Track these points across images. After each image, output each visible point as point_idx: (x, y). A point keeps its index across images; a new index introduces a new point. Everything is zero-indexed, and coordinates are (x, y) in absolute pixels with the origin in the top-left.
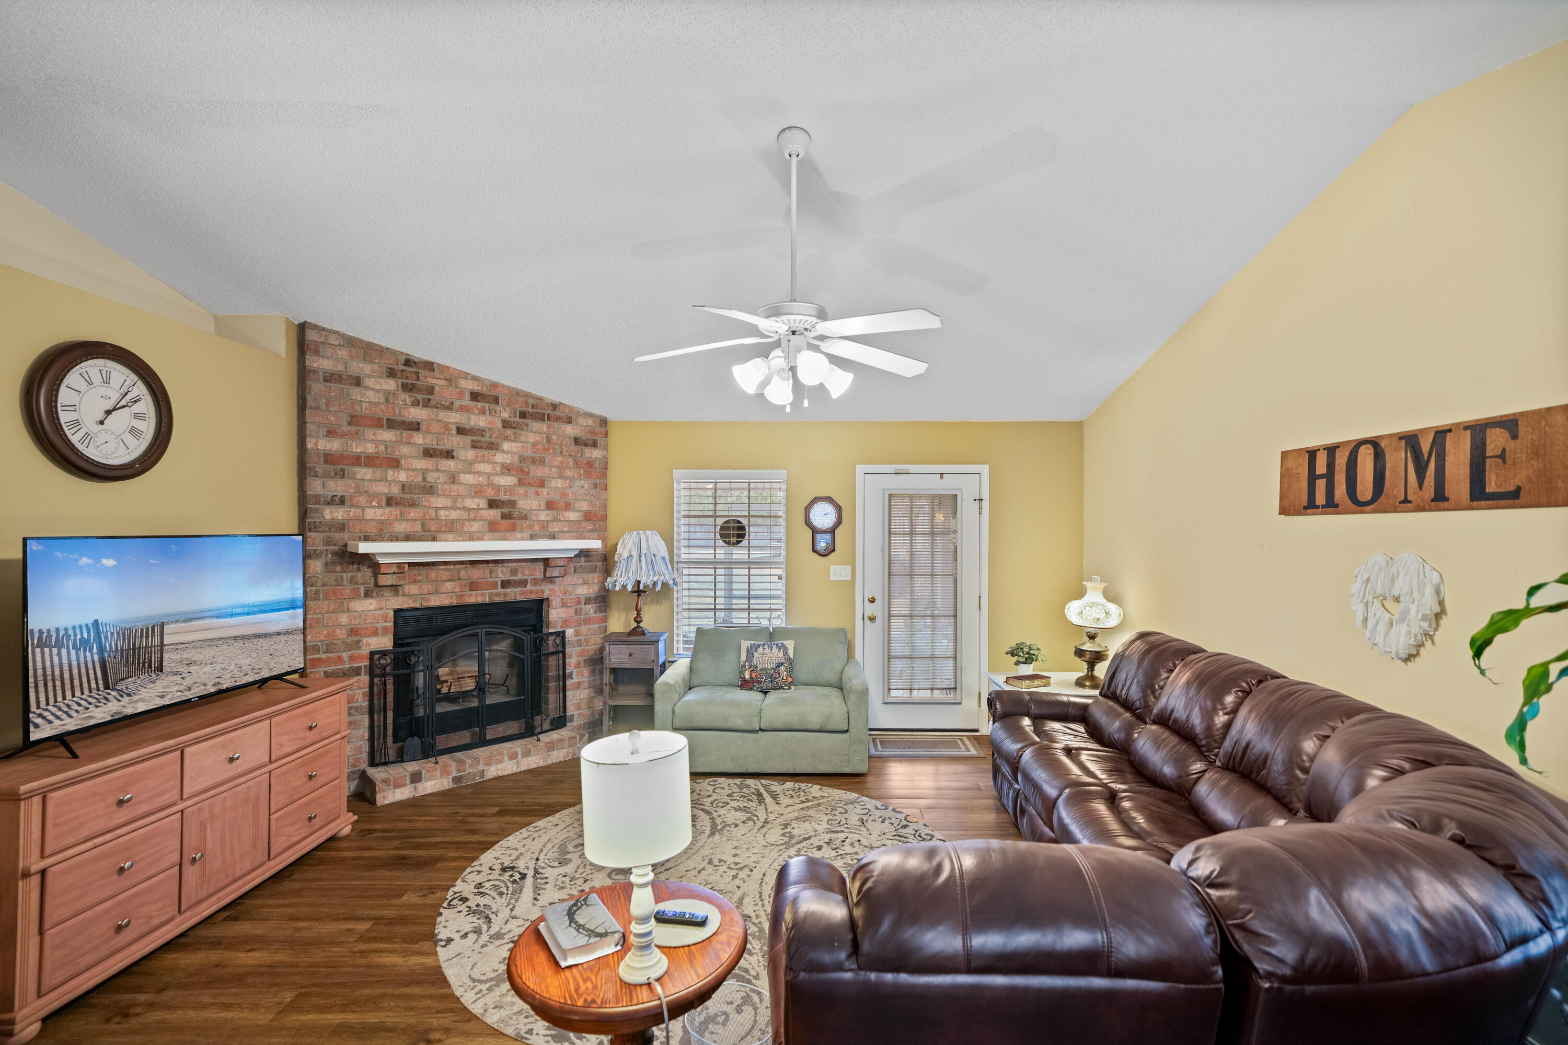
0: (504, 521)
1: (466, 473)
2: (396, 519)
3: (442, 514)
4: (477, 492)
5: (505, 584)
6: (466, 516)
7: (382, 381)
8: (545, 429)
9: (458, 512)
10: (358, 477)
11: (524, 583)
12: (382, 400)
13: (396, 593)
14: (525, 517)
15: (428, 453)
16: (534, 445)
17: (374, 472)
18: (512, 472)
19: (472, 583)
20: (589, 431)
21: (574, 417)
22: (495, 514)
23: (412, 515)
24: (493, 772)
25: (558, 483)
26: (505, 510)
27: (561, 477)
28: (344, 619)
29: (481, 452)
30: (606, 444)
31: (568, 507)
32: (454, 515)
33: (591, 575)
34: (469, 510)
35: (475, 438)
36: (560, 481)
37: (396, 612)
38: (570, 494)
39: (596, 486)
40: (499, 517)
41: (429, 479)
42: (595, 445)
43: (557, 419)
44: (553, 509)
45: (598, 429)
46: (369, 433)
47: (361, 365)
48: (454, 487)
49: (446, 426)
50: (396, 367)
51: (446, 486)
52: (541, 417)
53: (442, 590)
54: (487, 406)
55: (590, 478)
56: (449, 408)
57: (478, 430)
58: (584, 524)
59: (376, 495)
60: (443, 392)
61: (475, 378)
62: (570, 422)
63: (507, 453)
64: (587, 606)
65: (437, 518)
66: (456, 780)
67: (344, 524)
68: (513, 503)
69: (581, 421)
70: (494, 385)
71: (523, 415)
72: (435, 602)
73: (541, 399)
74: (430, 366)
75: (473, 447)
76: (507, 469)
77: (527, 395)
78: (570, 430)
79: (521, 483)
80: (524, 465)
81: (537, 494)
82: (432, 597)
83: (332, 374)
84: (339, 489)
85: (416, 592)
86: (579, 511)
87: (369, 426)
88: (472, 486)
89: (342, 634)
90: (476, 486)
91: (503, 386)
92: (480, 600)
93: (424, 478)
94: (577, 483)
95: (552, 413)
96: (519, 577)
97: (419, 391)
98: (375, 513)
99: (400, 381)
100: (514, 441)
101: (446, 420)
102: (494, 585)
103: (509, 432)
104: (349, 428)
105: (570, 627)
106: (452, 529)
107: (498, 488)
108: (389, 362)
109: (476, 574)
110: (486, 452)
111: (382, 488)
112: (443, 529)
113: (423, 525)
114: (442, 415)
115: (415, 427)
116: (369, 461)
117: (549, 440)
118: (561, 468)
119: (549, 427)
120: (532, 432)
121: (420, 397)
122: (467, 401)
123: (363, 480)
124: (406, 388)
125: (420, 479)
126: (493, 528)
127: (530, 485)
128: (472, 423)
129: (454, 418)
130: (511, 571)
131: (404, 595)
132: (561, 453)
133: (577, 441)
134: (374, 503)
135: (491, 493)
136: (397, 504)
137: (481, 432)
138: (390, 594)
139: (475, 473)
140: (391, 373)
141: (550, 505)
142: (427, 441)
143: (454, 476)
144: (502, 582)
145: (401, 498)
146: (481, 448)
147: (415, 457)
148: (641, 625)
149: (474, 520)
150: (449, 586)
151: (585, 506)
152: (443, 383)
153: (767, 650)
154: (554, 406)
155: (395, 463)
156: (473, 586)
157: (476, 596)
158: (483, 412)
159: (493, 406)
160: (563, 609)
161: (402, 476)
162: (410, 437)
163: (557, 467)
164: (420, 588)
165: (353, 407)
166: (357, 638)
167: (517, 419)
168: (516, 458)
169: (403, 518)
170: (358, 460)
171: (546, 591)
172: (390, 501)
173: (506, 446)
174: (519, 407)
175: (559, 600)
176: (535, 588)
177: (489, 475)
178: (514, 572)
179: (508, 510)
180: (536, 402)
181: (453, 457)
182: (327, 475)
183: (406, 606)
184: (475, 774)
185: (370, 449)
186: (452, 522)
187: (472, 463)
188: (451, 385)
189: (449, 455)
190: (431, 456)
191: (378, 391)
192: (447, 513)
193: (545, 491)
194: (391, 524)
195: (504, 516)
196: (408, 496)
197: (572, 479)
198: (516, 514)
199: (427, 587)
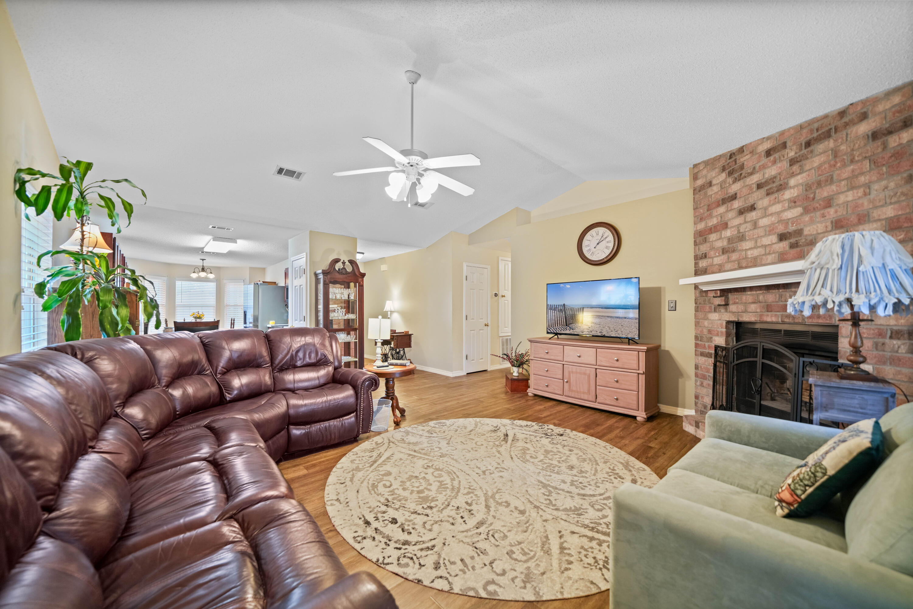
0: (792, 250)
1: (763, 217)
3: (749, 253)
4: (770, 230)
6: (763, 252)
7: (719, 176)
8: (830, 145)
9: (758, 249)
10: (711, 240)
12: (720, 188)
14: (812, 243)
15: (741, 212)
16: (820, 168)
17: (717, 235)
18: (798, 204)
19: (767, 305)
20: (892, 114)
21: (870, 109)
22: (784, 245)
23: (734, 257)
25: (850, 196)
26: (793, 240)
27: (852, 188)
28: (706, 323)
29: (772, 197)
32: (756, 252)
34: (765, 246)
35: (768, 187)
36: (850, 193)
38: (866, 204)
40: (787, 248)
41: (741, 230)
44: (842, 227)
46: (714, 212)
47: (712, 173)
48: (756, 231)
49: (750, 186)
50: (725, 164)
51: (751, 232)
53: (749, 310)
54: (777, 155)
55: (898, 173)
56: (752, 173)
57: (770, 179)
59: (718, 249)
60: (749, 163)
61: (768, 139)
65: (746, 258)
67: (706, 269)
68: (800, 232)
70: (782, 134)
71: (808, 144)
72: (747, 318)
74: (741, 150)
75: (768, 194)
76: (794, 202)
78: (864, 128)
79: (806, 211)
81: (823, 216)
82: (744, 314)
84: (704, 249)
85: (736, 311)
86: (879, 220)
87: (715, 208)
88: (767, 226)
89: (705, 331)
90: (769, 226)
91: (788, 130)
92: (774, 319)
93: (739, 230)
94: (876, 187)
95: (841, 123)
97: (737, 171)
98: (717, 260)
99: (727, 171)
100: (800, 173)
101: (750, 183)
103: (795, 168)
104: (708, 213)
106: (755, 263)
107: (786, 222)
108: (723, 162)
109: (770, 297)
110: (776, 195)
111: (721, 244)
112: (750, 265)
113: (739, 264)
114: (748, 180)
115: (734, 197)
116: (716, 228)
121: (737, 175)
122: (764, 160)
124: (730, 174)
125: (736, 232)
126: (782, 258)
128: (767, 176)
129: (755, 178)
131: (730, 312)
133: (875, 136)
134: (717, 254)
135: (781, 229)
136: (726, 252)
137: (773, 179)
140: (724, 169)
141: (838, 224)
142: (740, 204)
145: (728, 248)
146: (773, 193)
147: (736, 217)
149: (769, 254)
150: (753, 307)
154: (842, 113)
155: (725, 226)
156: (769, 308)
157: (772, 316)
158: (774, 162)
159: (782, 152)
161: (728, 233)
162: (732, 205)
164: (737, 307)
165: (709, 200)
166: (711, 336)
167: (803, 152)
168: (802, 188)
169: (729, 261)
170: (711, 230)
172: (723, 251)
173: (792, 182)
174: (804, 140)
177: (778, 213)
179: (795, 239)
180: (821, 123)
181: (755, 209)
182: (700, 243)
185: (715, 221)
186: (755, 258)
187: (766, 209)
188: (753, 155)
189: (752, 208)
190: (743, 213)
191: (718, 184)
192: (752, 252)
193: (832, 211)
194: (724, 266)
195: (792, 246)
196: (731, 246)
197: (868, 186)
198: (802, 241)
199: (741, 308)
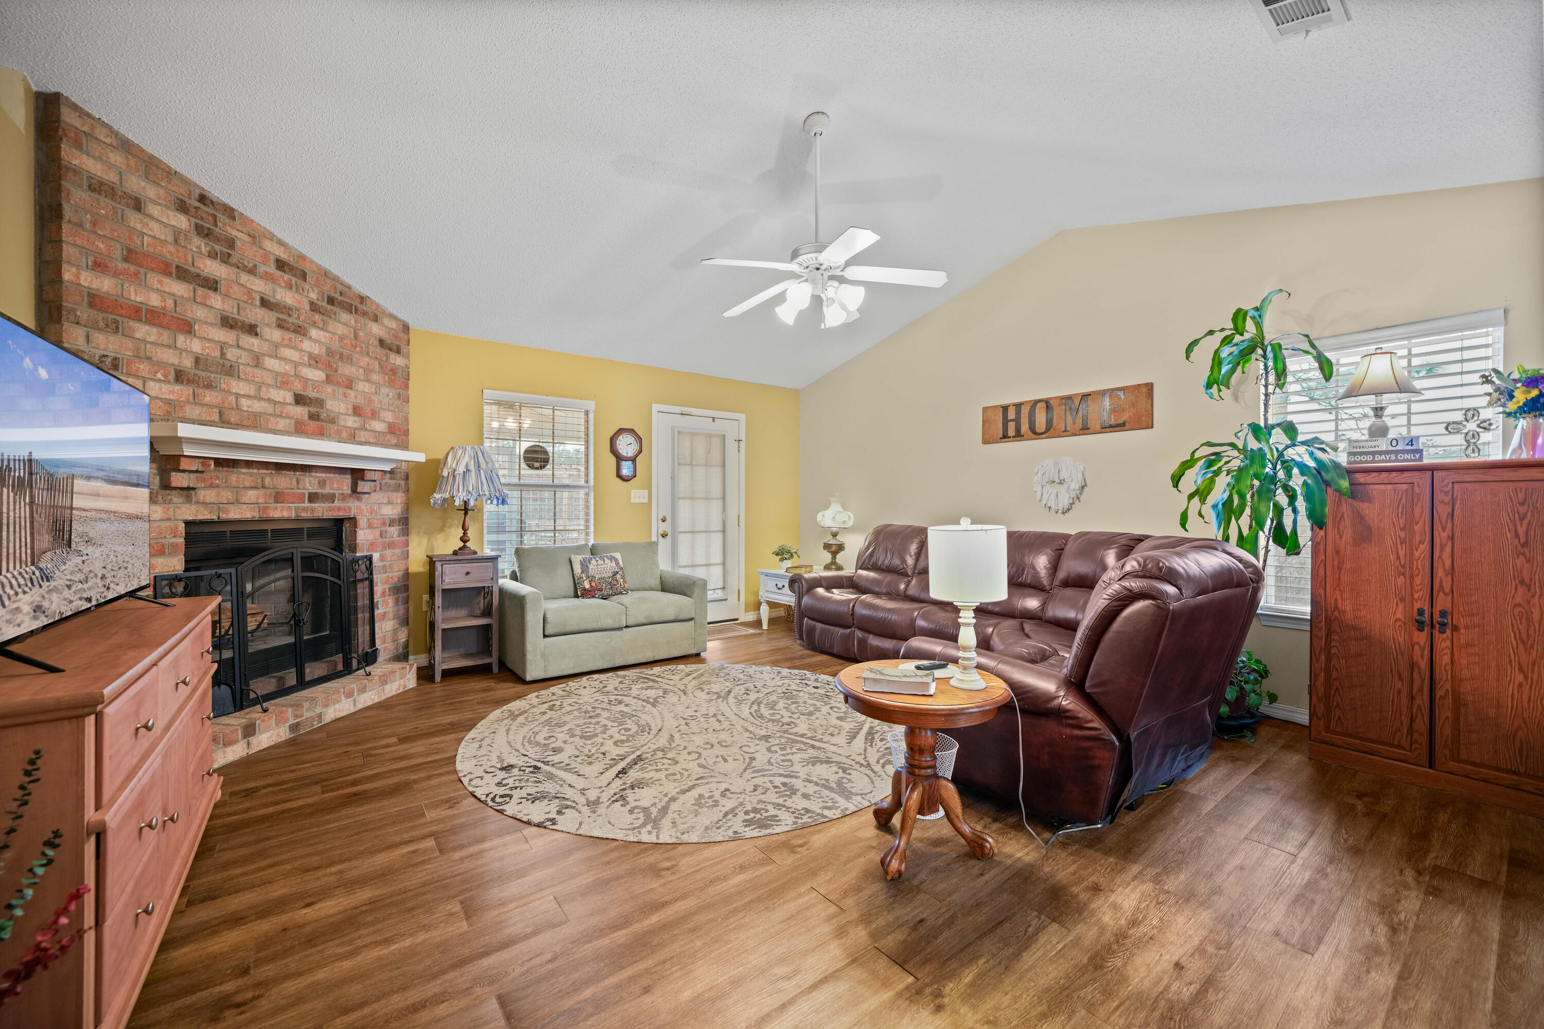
0: (311, 422)
1: (271, 356)
2: (188, 401)
3: (244, 402)
4: (283, 382)
5: (313, 497)
6: (271, 411)
7: (171, 214)
8: (353, 322)
9: (262, 403)
10: (138, 335)
11: (331, 498)
12: (170, 239)
13: (189, 500)
14: (332, 421)
15: (227, 322)
16: (342, 338)
17: (160, 335)
18: (319, 365)
19: (277, 493)
20: (393, 335)
21: (380, 316)
22: (301, 412)
23: (208, 399)
24: (332, 713)
25: (363, 387)
26: (313, 409)
27: (368, 380)
29: (288, 335)
30: (408, 353)
31: (374, 415)
32: (258, 406)
33: (395, 494)
34: (275, 403)
35: (282, 316)
36: (366, 384)
37: (188, 523)
38: (376, 402)
39: (399, 396)
40: (306, 416)
41: (229, 356)
42: (398, 351)
43: (365, 314)
44: (360, 415)
45: (401, 335)
46: (154, 279)
47: (143, 184)
48: (258, 372)
49: (249, 292)
50: (188, 201)
51: (249, 369)
52: (349, 308)
53: (245, 499)
54: (294, 280)
55: (394, 387)
56: (252, 271)
57: (285, 307)
58: (389, 437)
59: (161, 365)
60: (246, 251)
61: (281, 243)
62: (376, 321)
63: (316, 341)
64: (392, 529)
65: (238, 408)
66: (294, 728)
68: (320, 403)
69: (386, 321)
70: (302, 257)
71: (331, 301)
72: (234, 514)
73: (349, 287)
74: (230, 212)
75: (279, 326)
76: (314, 361)
77: (335, 279)
78: (376, 329)
79: (329, 380)
80: (331, 359)
81: (345, 395)
82: (231, 507)
83: (101, 184)
84: (111, 347)
85: (213, 500)
86: (384, 421)
87: (153, 270)
88: (277, 374)
90: (282, 375)
91: (311, 261)
92: (286, 514)
93: (223, 354)
94: (382, 390)
95: (360, 307)
96: (327, 490)
97: (217, 240)
99: (193, 220)
100: (322, 329)
101: (248, 285)
102: (301, 499)
103: (317, 317)
104: (126, 265)
105: (376, 551)
106: (254, 423)
107: (305, 381)
108: (181, 190)
109: (284, 481)
110: (293, 336)
111: (169, 357)
112: (245, 423)
114: (244, 278)
115: (212, 285)
116: (152, 317)
117: (356, 337)
118: (368, 371)
119: (356, 321)
120: (340, 322)
121: (218, 248)
122: (272, 269)
123: (146, 342)
124: (201, 231)
125: (217, 354)
126: (299, 430)
127: (338, 384)
128: (278, 297)
129: (258, 285)
130: (319, 483)
131: (198, 503)
132: (368, 353)
133: (382, 342)
134: (159, 376)
135: (298, 387)
136: (190, 382)
137: (288, 310)
138: (180, 500)
139: (281, 359)
140: (182, 207)
141: (357, 411)
142: (226, 307)
143: (258, 358)
144: (310, 494)
145: (195, 375)
146: (288, 329)
147: (212, 324)
148: (468, 544)
149: (280, 416)
150: (252, 495)
151: (389, 417)
152: (246, 238)
153: (600, 562)
154: (362, 299)
155: (187, 328)
156: (279, 497)
157: (282, 510)
158: (289, 287)
159: (300, 282)
160: (369, 531)
161: (196, 346)
162: (205, 297)
163: (365, 369)
164: (218, 495)
165: (130, 238)
167: (325, 304)
168: (324, 350)
169: (195, 400)
170: (140, 313)
171: (353, 508)
172: (180, 376)
173: (314, 333)
174: (327, 289)
175: (365, 519)
176: (342, 505)
177: (296, 365)
178: (322, 483)
179: (315, 410)
180: (345, 289)
181: (256, 334)
182: (93, 325)
183: (200, 517)
184: (312, 718)
185: (155, 301)
186: (257, 415)
187: (277, 346)
188: (254, 243)
189: (252, 330)
190: (231, 327)
191: (166, 225)
192: (249, 402)
193: (352, 394)
194: (181, 407)
195: (313, 417)
196: (203, 374)
197: (377, 384)
198: (323, 415)
199: (226, 495)
